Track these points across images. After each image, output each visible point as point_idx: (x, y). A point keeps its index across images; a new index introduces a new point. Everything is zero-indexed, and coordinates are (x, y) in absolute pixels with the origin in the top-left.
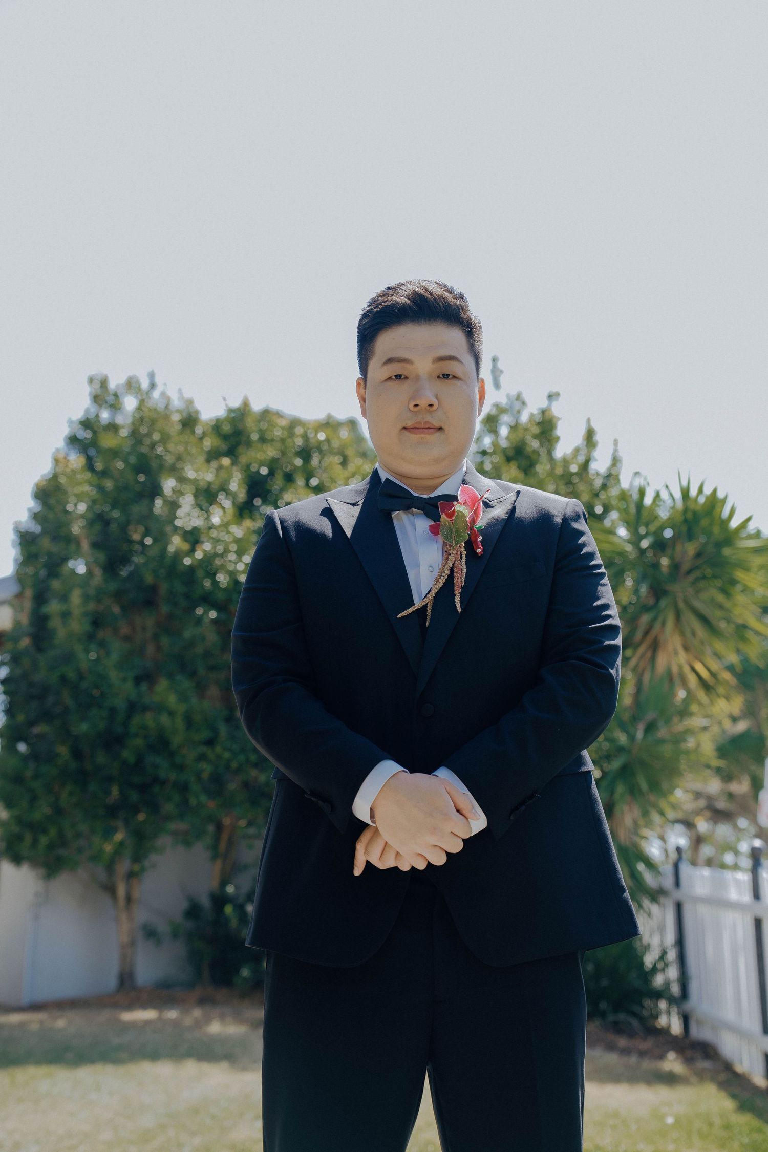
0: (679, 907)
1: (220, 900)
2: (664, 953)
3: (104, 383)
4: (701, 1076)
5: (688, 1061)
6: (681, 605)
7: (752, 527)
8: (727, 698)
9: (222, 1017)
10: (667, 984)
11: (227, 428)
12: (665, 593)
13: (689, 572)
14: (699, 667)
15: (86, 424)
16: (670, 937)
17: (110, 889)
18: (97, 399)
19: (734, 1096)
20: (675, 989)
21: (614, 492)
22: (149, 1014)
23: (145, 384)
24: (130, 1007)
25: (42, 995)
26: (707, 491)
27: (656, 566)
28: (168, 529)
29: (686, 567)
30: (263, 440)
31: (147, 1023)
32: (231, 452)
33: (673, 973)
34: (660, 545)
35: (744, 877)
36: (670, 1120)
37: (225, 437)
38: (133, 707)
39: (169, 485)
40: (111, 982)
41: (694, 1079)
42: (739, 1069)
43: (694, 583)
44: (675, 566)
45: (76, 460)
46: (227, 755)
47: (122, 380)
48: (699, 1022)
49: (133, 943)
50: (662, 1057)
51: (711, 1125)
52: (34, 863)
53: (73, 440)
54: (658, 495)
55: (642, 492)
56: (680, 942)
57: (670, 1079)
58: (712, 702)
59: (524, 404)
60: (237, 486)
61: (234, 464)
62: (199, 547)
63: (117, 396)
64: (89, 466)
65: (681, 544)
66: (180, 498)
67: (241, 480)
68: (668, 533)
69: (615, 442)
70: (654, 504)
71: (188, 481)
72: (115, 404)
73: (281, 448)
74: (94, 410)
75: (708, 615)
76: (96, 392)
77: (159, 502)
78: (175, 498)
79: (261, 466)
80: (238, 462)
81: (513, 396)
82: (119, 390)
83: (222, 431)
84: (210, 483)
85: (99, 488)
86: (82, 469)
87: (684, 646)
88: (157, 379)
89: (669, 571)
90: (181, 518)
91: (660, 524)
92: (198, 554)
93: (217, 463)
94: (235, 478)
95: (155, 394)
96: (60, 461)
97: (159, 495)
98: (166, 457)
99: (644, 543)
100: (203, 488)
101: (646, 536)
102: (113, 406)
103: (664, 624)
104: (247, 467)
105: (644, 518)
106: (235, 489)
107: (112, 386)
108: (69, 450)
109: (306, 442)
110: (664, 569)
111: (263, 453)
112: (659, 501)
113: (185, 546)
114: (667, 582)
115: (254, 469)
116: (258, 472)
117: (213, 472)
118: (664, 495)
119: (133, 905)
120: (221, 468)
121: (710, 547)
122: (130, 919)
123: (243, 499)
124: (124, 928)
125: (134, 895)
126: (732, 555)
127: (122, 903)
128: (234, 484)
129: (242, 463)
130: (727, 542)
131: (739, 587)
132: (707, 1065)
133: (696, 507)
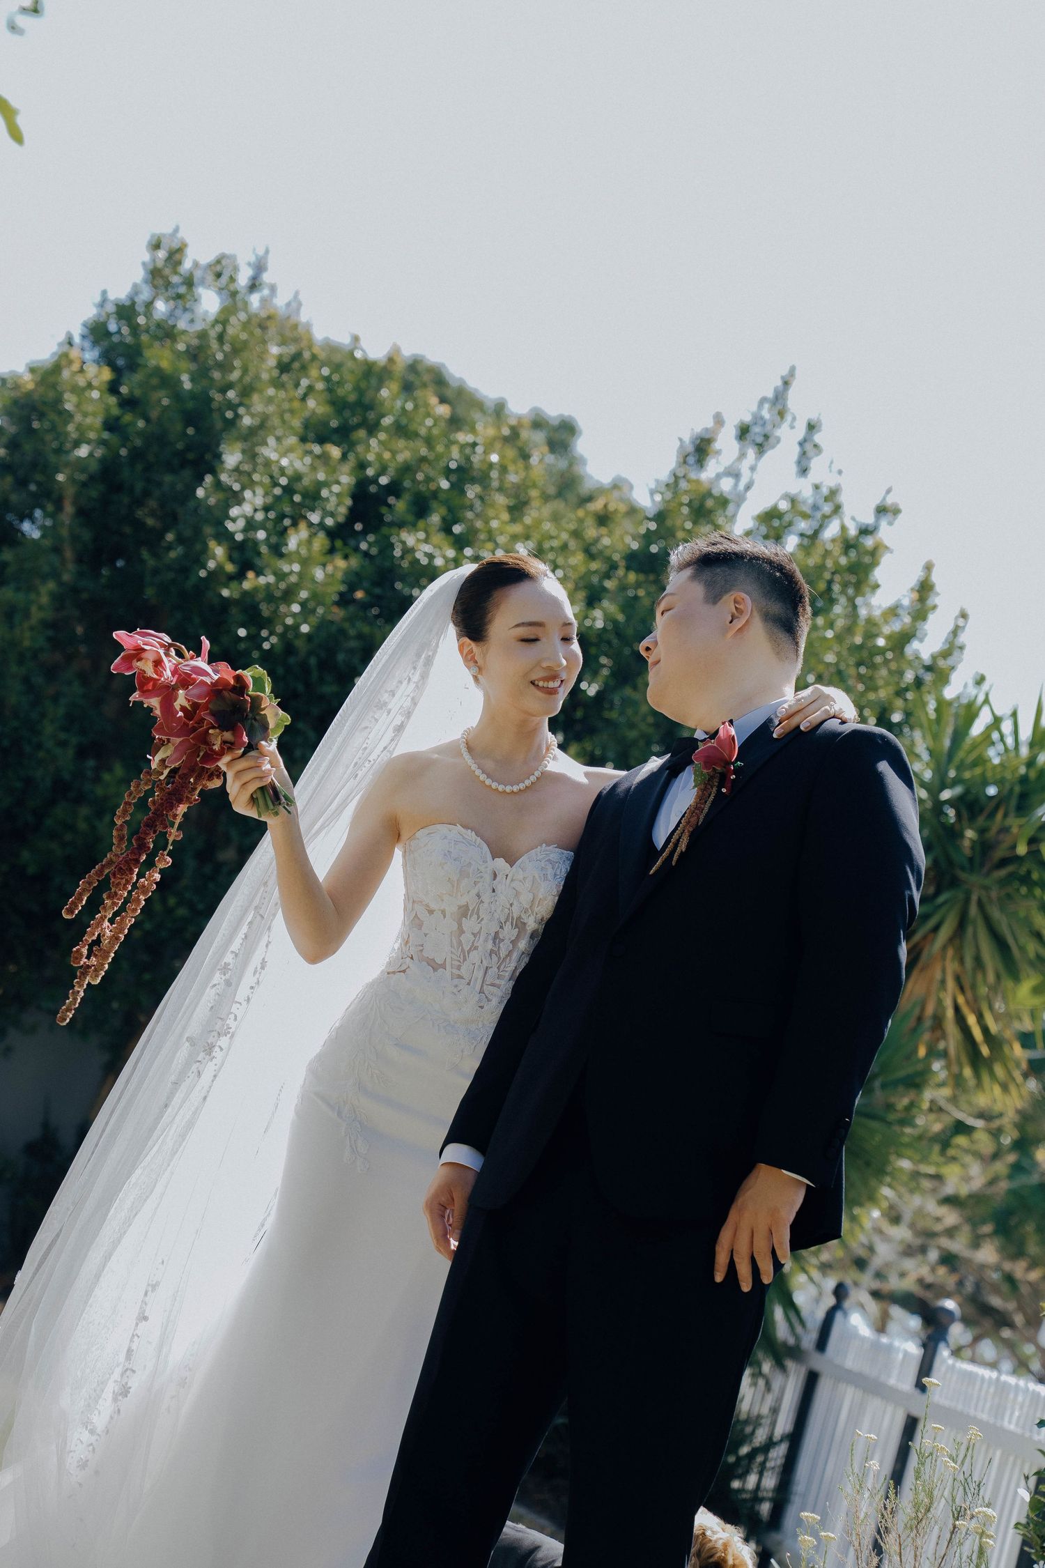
0: (812, 1380)
2: (769, 1444)
3: (175, 256)
6: (973, 910)
8: (1005, 1085)
10: (756, 1497)
11: (347, 391)
12: (954, 883)
13: (1003, 863)
14: (972, 1020)
15: (126, 312)
16: (784, 1424)
18: (156, 276)
20: (765, 1508)
23: (243, 279)
27: (953, 834)
28: (208, 530)
29: (1001, 853)
30: (402, 430)
32: (343, 435)
33: (770, 1482)
34: (970, 805)
35: (911, 1348)
37: (340, 405)
38: (62, 789)
39: (232, 457)
43: (1003, 882)
44: (984, 846)
46: (182, 912)
47: (206, 258)
53: (97, 332)
54: (997, 722)
55: (970, 712)
56: (795, 1438)
58: (979, 1084)
59: (837, 509)
60: (338, 495)
61: (344, 457)
62: (251, 575)
63: (189, 282)
64: (113, 388)
65: (1006, 815)
66: (243, 489)
67: (346, 487)
68: (992, 791)
69: (964, 615)
70: (986, 738)
71: (268, 463)
72: (183, 295)
73: (424, 451)
74: (146, 294)
75: (1011, 941)
76: (160, 264)
77: (208, 479)
78: (236, 487)
79: (382, 471)
80: (351, 456)
81: (825, 491)
82: (198, 274)
83: (341, 392)
84: (297, 477)
85: (111, 425)
86: (105, 387)
87: (958, 979)
88: (266, 277)
89: (972, 848)
90: (234, 520)
91: (983, 774)
92: (246, 585)
93: (317, 449)
94: (338, 483)
95: (255, 300)
96: (70, 362)
97: (213, 471)
98: (241, 410)
99: (946, 795)
100: (283, 481)
101: (955, 782)
102: (179, 297)
103: (936, 929)
104: (362, 466)
105: (961, 754)
106: (333, 500)
107: (187, 265)
108: (87, 344)
109: (468, 459)
110: (967, 843)
111: (394, 453)
112: (995, 736)
113: (230, 568)
114: (963, 868)
115: (370, 472)
116: (374, 481)
117: (308, 460)
118: (1007, 727)
120: (322, 458)
123: (340, 519)
128: (336, 488)
129: (357, 458)
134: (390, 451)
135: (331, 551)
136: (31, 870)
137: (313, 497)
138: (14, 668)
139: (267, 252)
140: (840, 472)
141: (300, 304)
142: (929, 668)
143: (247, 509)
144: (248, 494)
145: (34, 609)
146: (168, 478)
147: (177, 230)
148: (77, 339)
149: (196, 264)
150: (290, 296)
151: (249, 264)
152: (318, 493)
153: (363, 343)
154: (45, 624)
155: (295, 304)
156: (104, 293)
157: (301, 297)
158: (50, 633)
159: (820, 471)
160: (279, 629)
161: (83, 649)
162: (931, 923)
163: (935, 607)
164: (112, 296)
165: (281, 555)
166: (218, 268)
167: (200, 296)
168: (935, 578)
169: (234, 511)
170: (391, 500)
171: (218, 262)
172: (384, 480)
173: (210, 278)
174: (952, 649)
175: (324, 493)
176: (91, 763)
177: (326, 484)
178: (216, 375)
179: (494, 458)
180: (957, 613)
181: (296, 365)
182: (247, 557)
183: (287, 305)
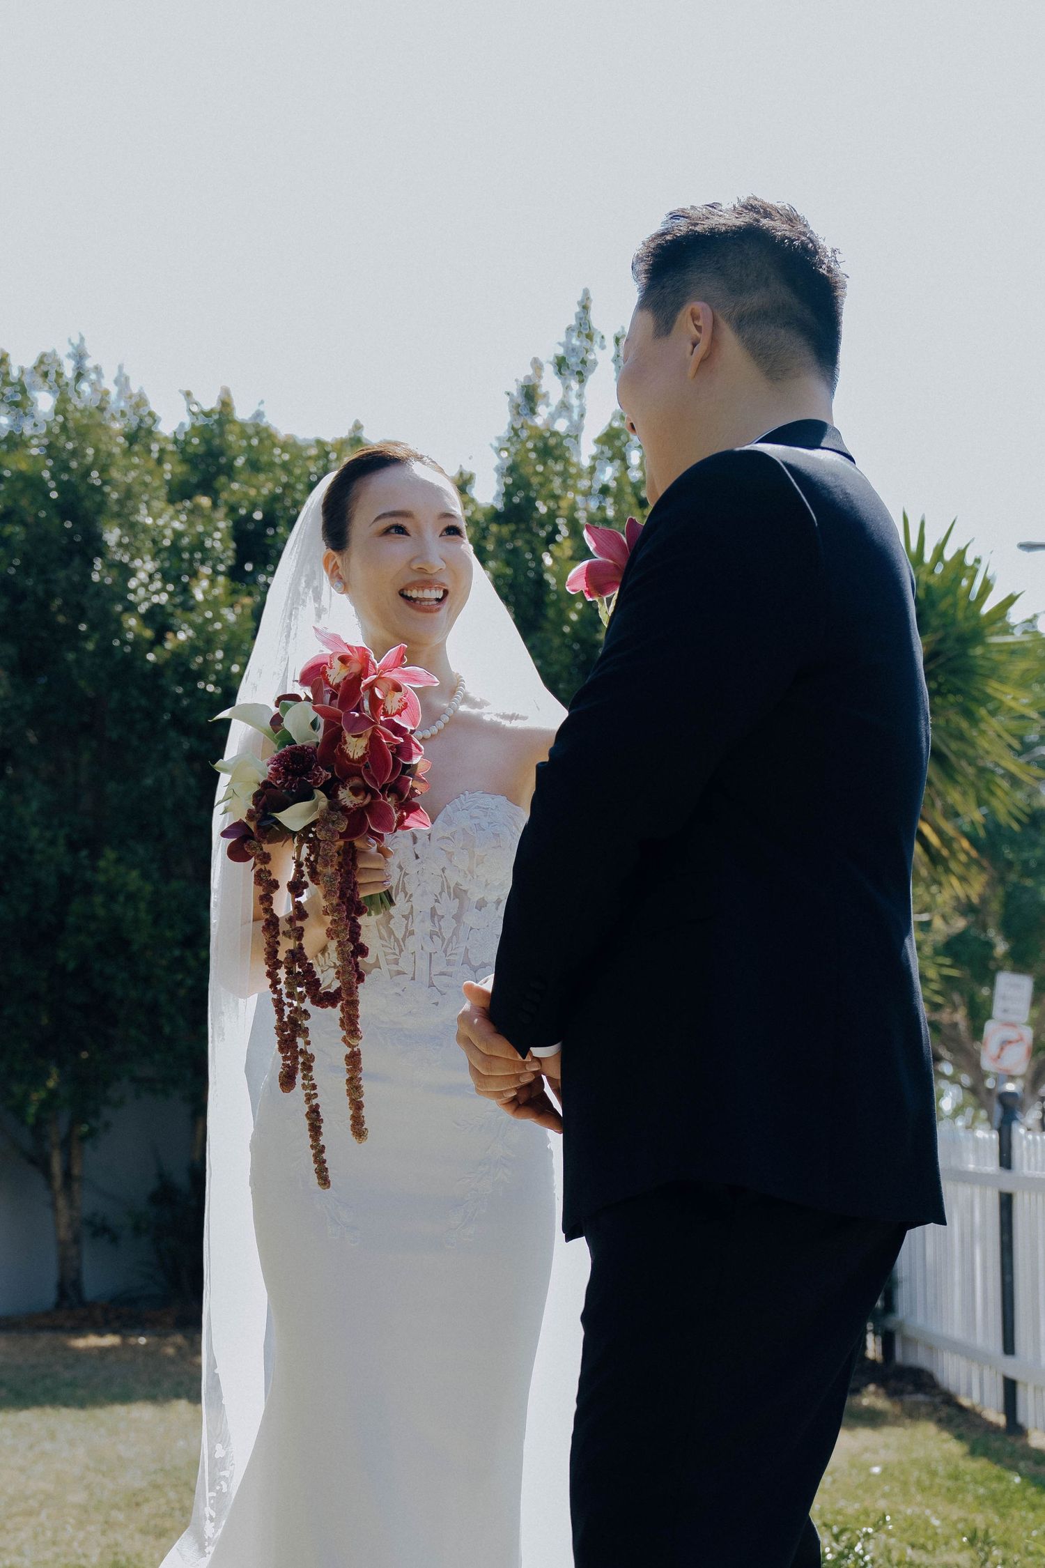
7: (1016, 616)
8: (963, 878)
11: (196, 445)
17: (41, 1163)
22: (110, 1340)
23: (69, 371)
24: (79, 1331)
26: (948, 555)
28: (118, 607)
30: (255, 466)
31: (104, 1351)
32: (207, 486)
35: (986, 1136)
37: (194, 460)
38: (68, 884)
39: (112, 535)
40: (50, 1293)
47: (26, 362)
49: (76, 1240)
57: (872, 1418)
60: (220, 540)
61: (215, 505)
62: (170, 635)
63: (22, 389)
66: (132, 559)
67: (225, 531)
71: (145, 529)
73: (284, 479)
77: (98, 563)
78: (126, 559)
79: (253, 507)
80: (220, 502)
82: (27, 380)
83: (190, 450)
84: (178, 535)
88: (89, 364)
90: (134, 591)
92: (169, 645)
93: (188, 504)
94: (217, 529)
95: (85, 387)
97: (101, 554)
98: (107, 489)
100: (165, 543)
102: (16, 405)
104: (233, 508)
106: (218, 545)
107: (14, 373)
111: (258, 489)
113: (148, 634)
115: (243, 512)
116: (249, 517)
117: (184, 517)
119: (76, 1186)
120: (195, 511)
121: (950, 643)
122: (71, 1203)
123: (230, 562)
124: (64, 1219)
125: (76, 1171)
126: (983, 657)
127: (58, 1182)
128: (218, 535)
129: (226, 502)
130: (975, 635)
131: (991, 706)
132: (920, 1397)
133: (933, 581)
134: (254, 486)
135: (234, 592)
136: (71, 966)
137: (199, 550)
139: (82, 339)
141: (127, 379)
143: (142, 578)
144: (138, 563)
146: (61, 574)
149: (22, 371)
150: (115, 373)
151: (69, 356)
152: (203, 543)
153: (196, 397)
155: (122, 381)
157: (125, 371)
160: (213, 678)
165: (191, 609)
166: (44, 368)
167: (36, 399)
169: (133, 584)
170: (270, 532)
171: (41, 361)
172: (258, 515)
173: (39, 380)
175: (208, 543)
176: (84, 853)
177: (207, 534)
178: (74, 464)
181: (142, 433)
182: (159, 621)
183: (116, 382)
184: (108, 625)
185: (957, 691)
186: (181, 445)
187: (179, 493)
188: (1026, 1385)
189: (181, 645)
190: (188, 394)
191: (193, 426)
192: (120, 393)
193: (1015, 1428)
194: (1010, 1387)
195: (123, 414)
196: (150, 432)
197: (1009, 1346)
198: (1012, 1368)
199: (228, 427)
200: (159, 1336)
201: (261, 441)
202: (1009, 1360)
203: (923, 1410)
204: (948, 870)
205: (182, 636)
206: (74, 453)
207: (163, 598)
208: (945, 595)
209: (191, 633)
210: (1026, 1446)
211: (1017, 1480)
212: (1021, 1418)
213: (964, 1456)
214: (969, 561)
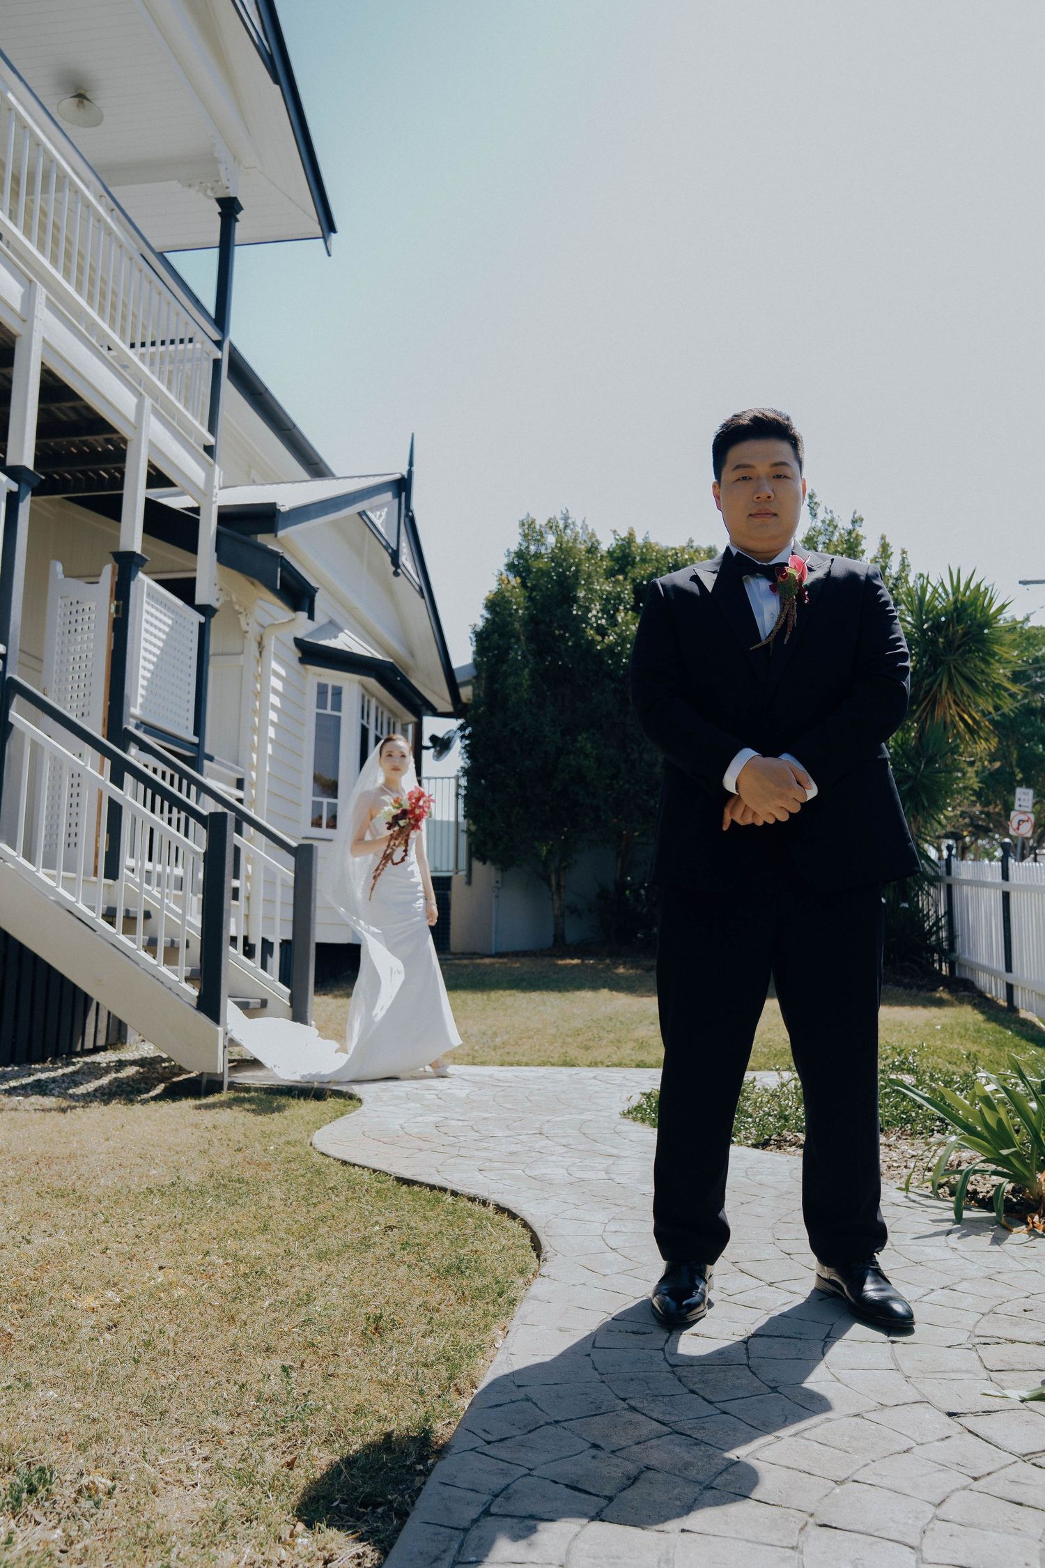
0: (949, 889)
1: (621, 886)
2: (938, 920)
3: (531, 525)
4: (961, 1002)
5: (952, 991)
6: (953, 670)
7: (1007, 615)
8: (987, 740)
9: (625, 964)
10: (940, 941)
11: (618, 553)
12: (941, 663)
13: (959, 647)
14: (966, 717)
15: (520, 554)
16: (943, 909)
17: (547, 879)
18: (525, 536)
19: (983, 1013)
20: (945, 945)
21: (903, 590)
22: (576, 961)
23: (561, 525)
24: (563, 957)
25: (503, 949)
26: (972, 586)
27: (934, 642)
28: (583, 626)
29: (957, 643)
30: (643, 560)
31: (575, 966)
32: (622, 571)
33: (943, 934)
34: (938, 627)
35: (997, 865)
36: (939, 1027)
37: (617, 560)
38: (561, 752)
39: (582, 594)
40: (551, 941)
41: (956, 1003)
42: (989, 996)
43: (962, 655)
44: (949, 643)
45: (515, 581)
46: (627, 786)
47: (544, 523)
48: (959, 964)
49: (563, 915)
50: (935, 990)
51: (967, 1030)
52: (494, 862)
53: (511, 567)
54: (935, 589)
55: (924, 590)
56: (950, 913)
57: (940, 1003)
58: (976, 743)
59: (836, 527)
60: (628, 594)
61: (625, 579)
62: (606, 637)
63: (541, 534)
64: (524, 585)
65: (953, 627)
66: (590, 604)
67: (630, 591)
68: (943, 619)
69: (904, 552)
70: (933, 598)
71: (596, 591)
72: (539, 541)
74: (525, 544)
75: (974, 678)
76: (526, 531)
77: (575, 606)
78: (587, 604)
79: (643, 579)
80: (628, 577)
81: (827, 522)
82: (543, 529)
83: (615, 555)
84: (610, 593)
85: (530, 599)
86: (520, 586)
87: (955, 702)
88: (570, 520)
89: (944, 647)
91: (937, 612)
92: (606, 642)
93: (613, 579)
94: (627, 589)
95: (568, 531)
96: (503, 581)
97: (576, 602)
98: (579, 574)
99: (925, 626)
100: (604, 597)
101: (926, 621)
102: (538, 541)
103: (940, 685)
104: (634, 580)
105: (925, 608)
106: (628, 597)
107: (538, 527)
108: (509, 573)
109: (676, 560)
110: (941, 645)
111: (645, 570)
112: (937, 595)
113: (597, 637)
114: (943, 655)
115: (638, 581)
116: (641, 584)
117: (611, 585)
118: (940, 590)
119: (562, 890)
120: (617, 582)
121: (974, 628)
122: (560, 899)
123: (632, 604)
124: (557, 906)
125: (562, 883)
126: (991, 633)
127: (554, 888)
128: (626, 592)
129: (631, 577)
130: (987, 624)
131: (997, 658)
132: (966, 993)
133: (964, 599)
134: (643, 570)
136: (560, 788)
137: (619, 598)
138: (524, 709)
139: (567, 510)
140: (831, 512)
141: (587, 526)
142: (897, 579)
143: (594, 612)
144: (592, 606)
145: (524, 682)
146: (559, 611)
147: (528, 515)
148: (503, 571)
149: (541, 525)
150: (582, 524)
151: (561, 518)
152: (620, 596)
153: (619, 532)
154: (530, 686)
155: (584, 527)
156: (508, 550)
157: (586, 523)
158: (533, 690)
159: (821, 514)
160: (625, 656)
161: (549, 693)
162: (938, 682)
163: (892, 553)
164: (512, 550)
165: (616, 625)
166: (551, 524)
167: (546, 537)
168: (888, 540)
169: (590, 615)
171: (549, 522)
173: (548, 529)
174: (904, 566)
175: (623, 596)
176: (569, 737)
177: (622, 592)
178: (564, 565)
179: (686, 556)
180: (900, 552)
181: (593, 549)
182: (602, 631)
183: (582, 528)
184: (578, 633)
185: (979, 650)
186: (610, 553)
187: (610, 573)
188: (1017, 987)
189: (611, 641)
190: (615, 531)
191: (617, 545)
192: (584, 532)
193: (1012, 1008)
194: (1010, 988)
195: (585, 541)
196: (597, 548)
197: (1009, 968)
198: (1010, 978)
199: (633, 544)
200: (599, 960)
201: (647, 550)
202: (1009, 974)
203: (966, 999)
204: (980, 737)
205: (611, 638)
206: (564, 560)
207: (603, 621)
208: (971, 606)
209: (615, 636)
210: (1018, 1017)
211: (1010, 1033)
212: (1015, 1004)
213: (985, 1020)
214: (982, 589)
